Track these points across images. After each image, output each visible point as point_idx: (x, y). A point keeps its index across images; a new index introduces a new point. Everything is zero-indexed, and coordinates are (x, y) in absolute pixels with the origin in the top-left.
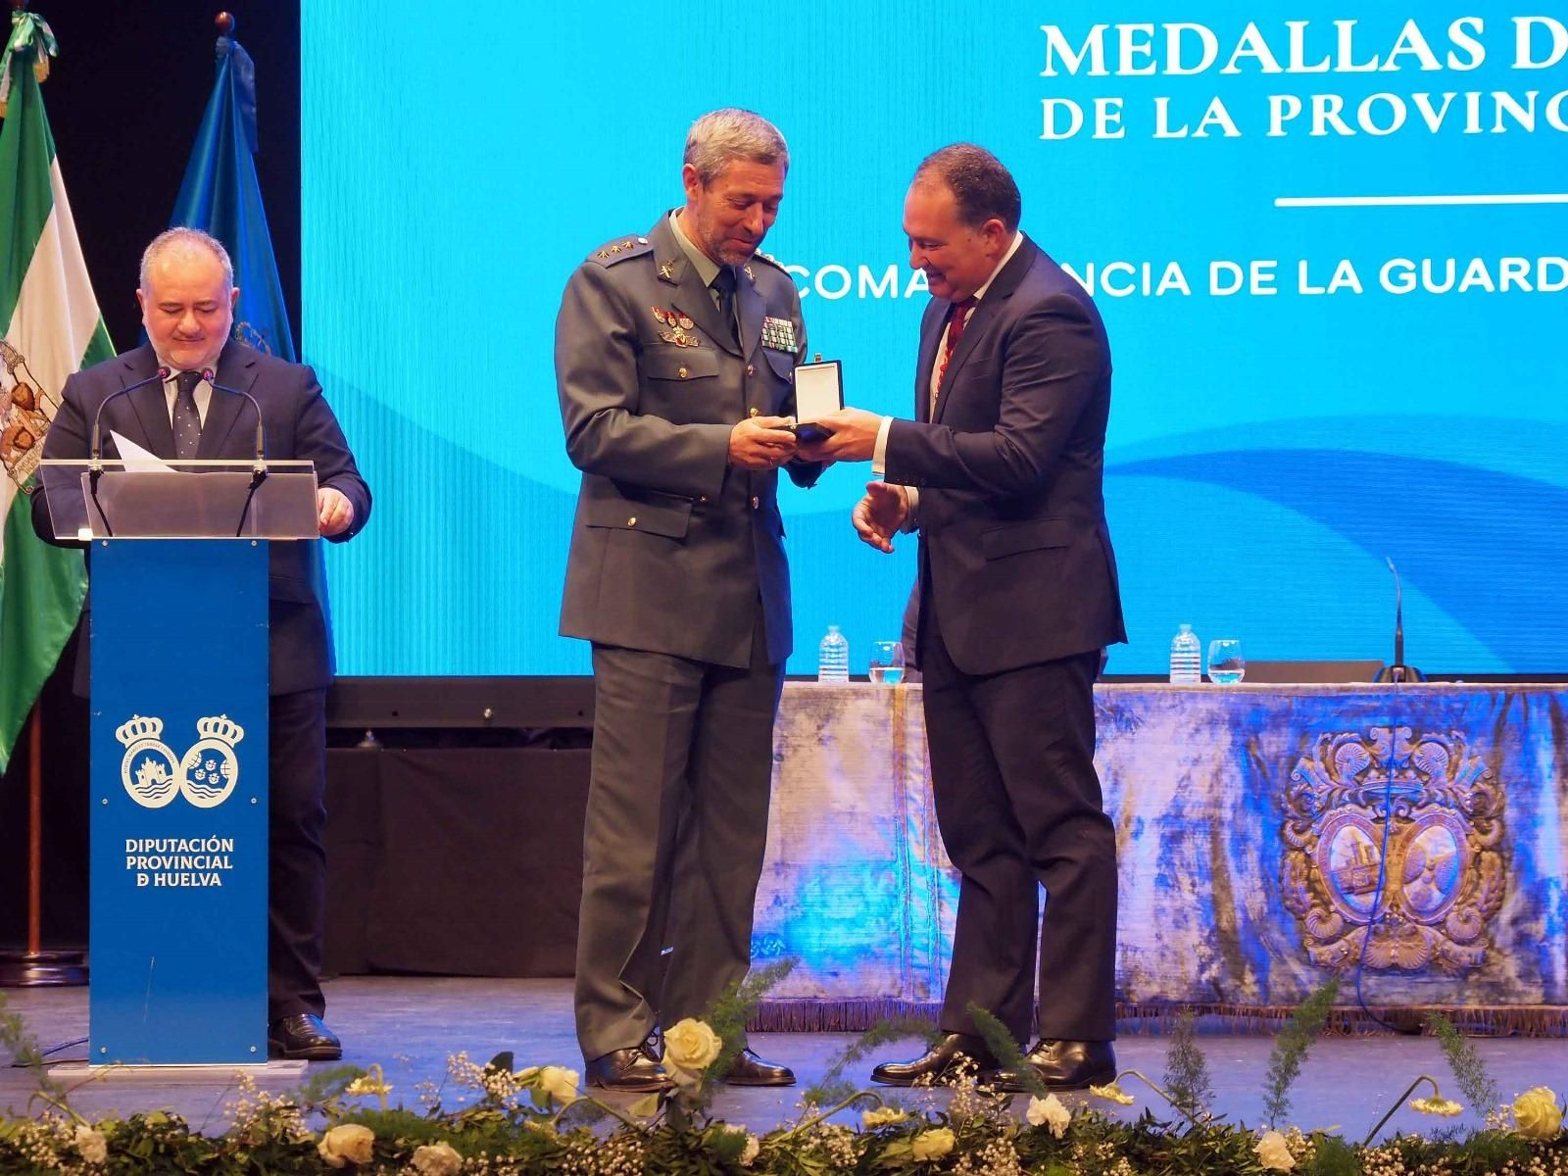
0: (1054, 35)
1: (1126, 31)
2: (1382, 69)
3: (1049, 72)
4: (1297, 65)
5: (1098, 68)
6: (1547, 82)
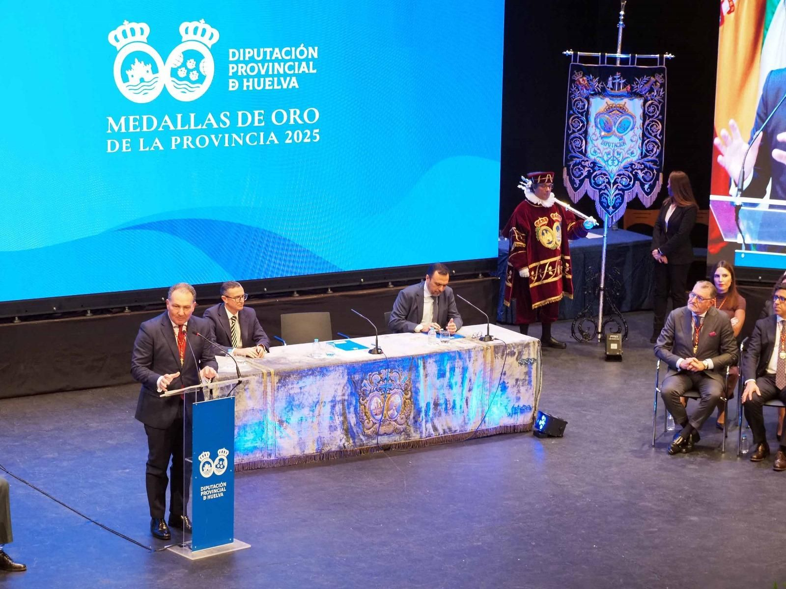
0: (111, 120)
1: (131, 118)
2: (203, 128)
3: (109, 131)
4: (179, 127)
5: (123, 130)
6: (246, 130)
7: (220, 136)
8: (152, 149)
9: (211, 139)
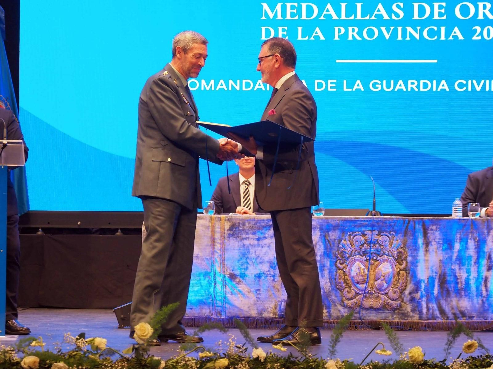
0: (265, 6)
1: (288, 5)
2: (371, 19)
3: (264, 18)
4: (343, 17)
5: (279, 17)
6: (423, 24)
7: (392, 28)
8: (312, 38)
9: (380, 32)
